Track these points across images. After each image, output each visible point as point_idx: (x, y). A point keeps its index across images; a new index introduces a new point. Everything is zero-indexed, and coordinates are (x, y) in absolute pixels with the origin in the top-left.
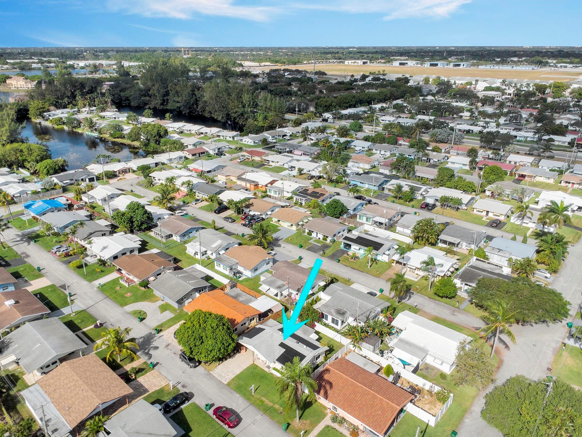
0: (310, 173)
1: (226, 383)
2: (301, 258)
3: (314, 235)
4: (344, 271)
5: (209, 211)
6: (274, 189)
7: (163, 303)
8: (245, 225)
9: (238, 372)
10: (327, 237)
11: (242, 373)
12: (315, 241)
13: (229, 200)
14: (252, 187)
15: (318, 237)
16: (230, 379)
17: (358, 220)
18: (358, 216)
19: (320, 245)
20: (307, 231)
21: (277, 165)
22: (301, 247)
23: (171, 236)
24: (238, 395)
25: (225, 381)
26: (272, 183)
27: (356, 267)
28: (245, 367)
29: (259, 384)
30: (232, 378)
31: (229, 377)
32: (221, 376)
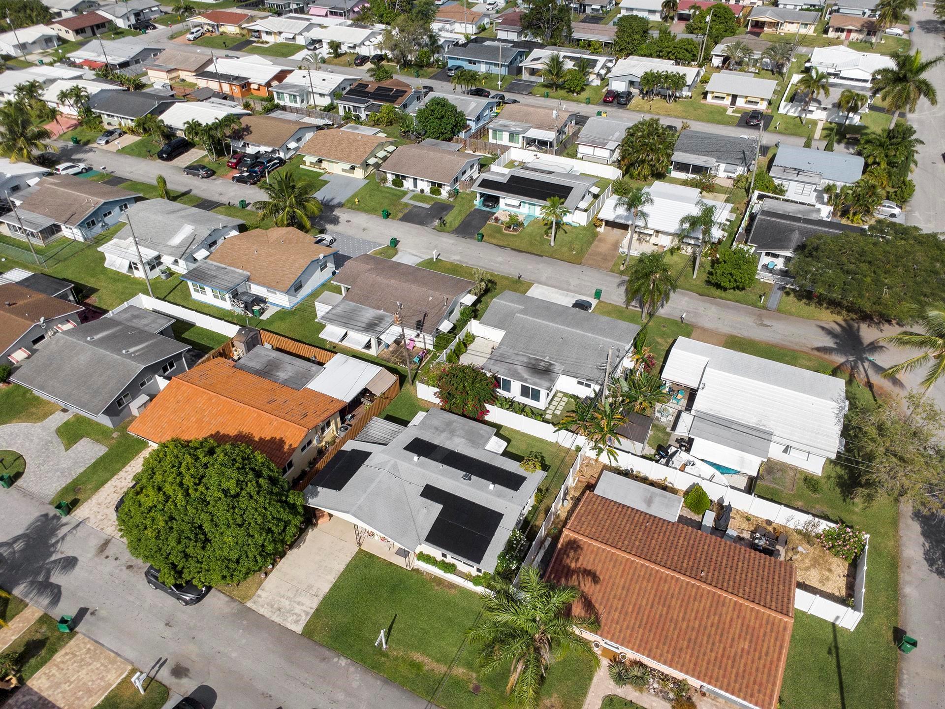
0: (358, 50)
1: (298, 629)
2: (395, 242)
3: (408, 184)
4: (500, 259)
5: (145, 157)
6: (287, 91)
7: (66, 417)
8: (240, 180)
9: (325, 587)
10: (440, 185)
11: (335, 587)
12: (414, 198)
13: (188, 123)
14: (236, 90)
15: (419, 189)
16: (307, 613)
17: (491, 140)
18: (491, 131)
19: (428, 206)
20: (390, 177)
21: (280, 39)
22: (387, 215)
23: (55, 229)
24: (343, 662)
25: (297, 622)
26: (280, 77)
27: (522, 246)
28: (341, 567)
29: (392, 613)
30: (313, 611)
31: (304, 608)
32: (279, 610)
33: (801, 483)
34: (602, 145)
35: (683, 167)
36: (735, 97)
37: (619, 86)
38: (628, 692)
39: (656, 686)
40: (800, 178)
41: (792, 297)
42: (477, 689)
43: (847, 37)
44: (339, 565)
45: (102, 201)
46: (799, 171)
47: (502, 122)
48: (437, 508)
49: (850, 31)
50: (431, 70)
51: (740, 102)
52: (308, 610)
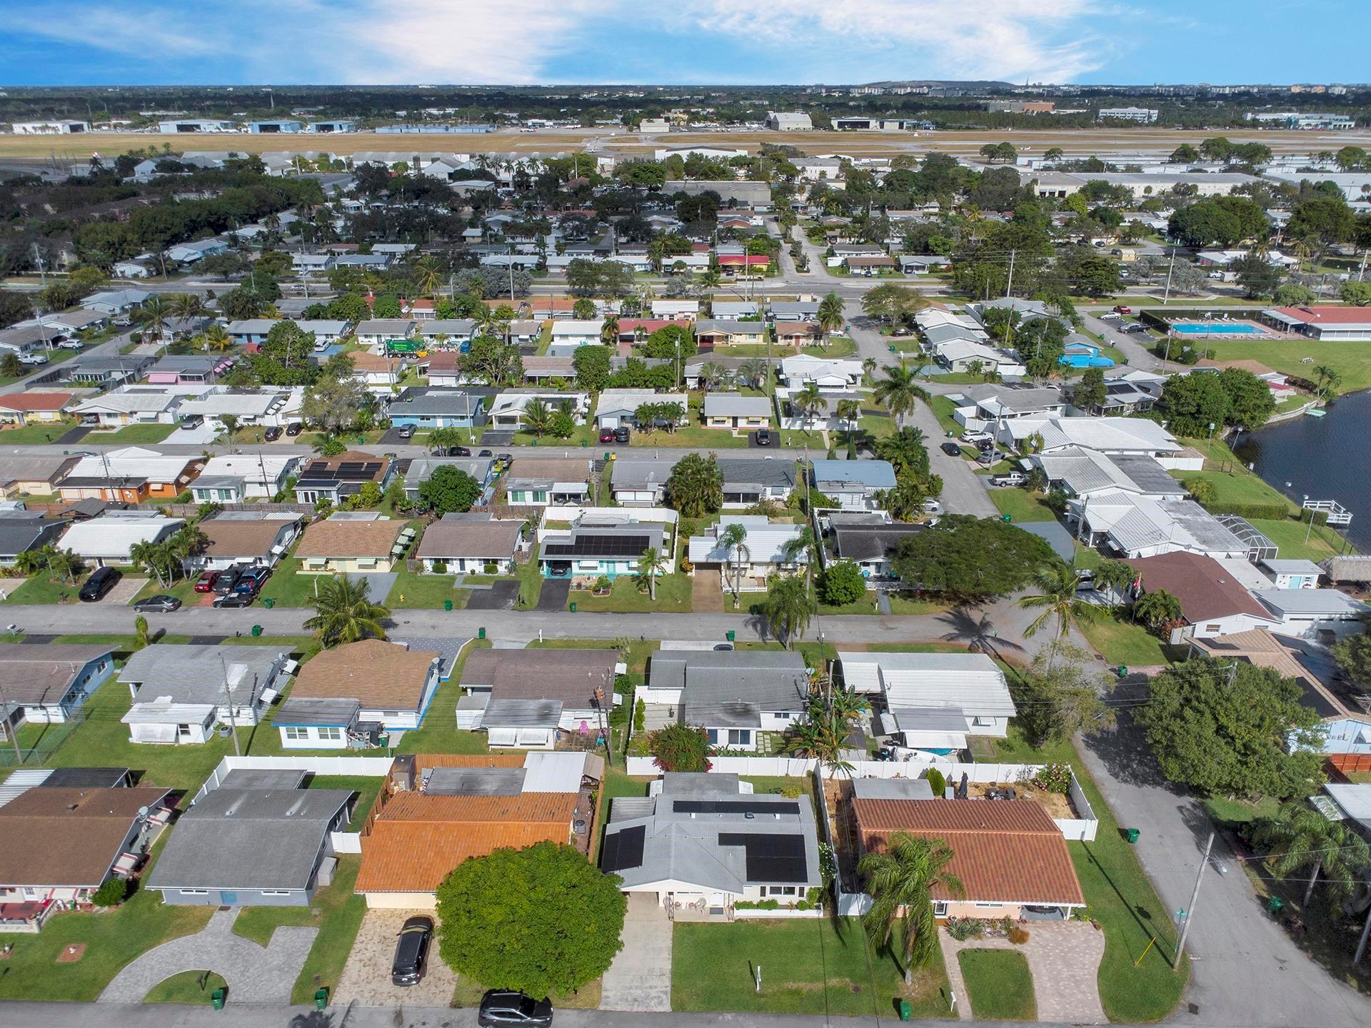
1: (666, 1007)
2: (482, 631)
4: (607, 625)
6: (217, 485)
7: (234, 914)
8: (228, 604)
9: (667, 966)
10: (495, 562)
11: (676, 962)
12: (466, 581)
13: (133, 546)
14: (131, 496)
16: (666, 993)
17: (511, 502)
18: (510, 494)
19: (490, 587)
20: (428, 565)
21: (134, 420)
22: (449, 606)
24: (729, 1017)
25: (661, 1003)
27: (622, 608)
28: (669, 943)
30: (669, 989)
31: (659, 989)
32: (636, 1000)
33: (998, 747)
34: (643, 488)
35: (734, 497)
36: (735, 419)
37: (611, 423)
38: (971, 943)
39: (988, 930)
40: (846, 489)
41: (898, 600)
42: (856, 989)
43: (797, 343)
44: (665, 940)
45: (83, 663)
46: (842, 484)
47: (518, 481)
48: (741, 850)
49: (798, 337)
50: (372, 433)
51: (742, 423)
52: (664, 989)
